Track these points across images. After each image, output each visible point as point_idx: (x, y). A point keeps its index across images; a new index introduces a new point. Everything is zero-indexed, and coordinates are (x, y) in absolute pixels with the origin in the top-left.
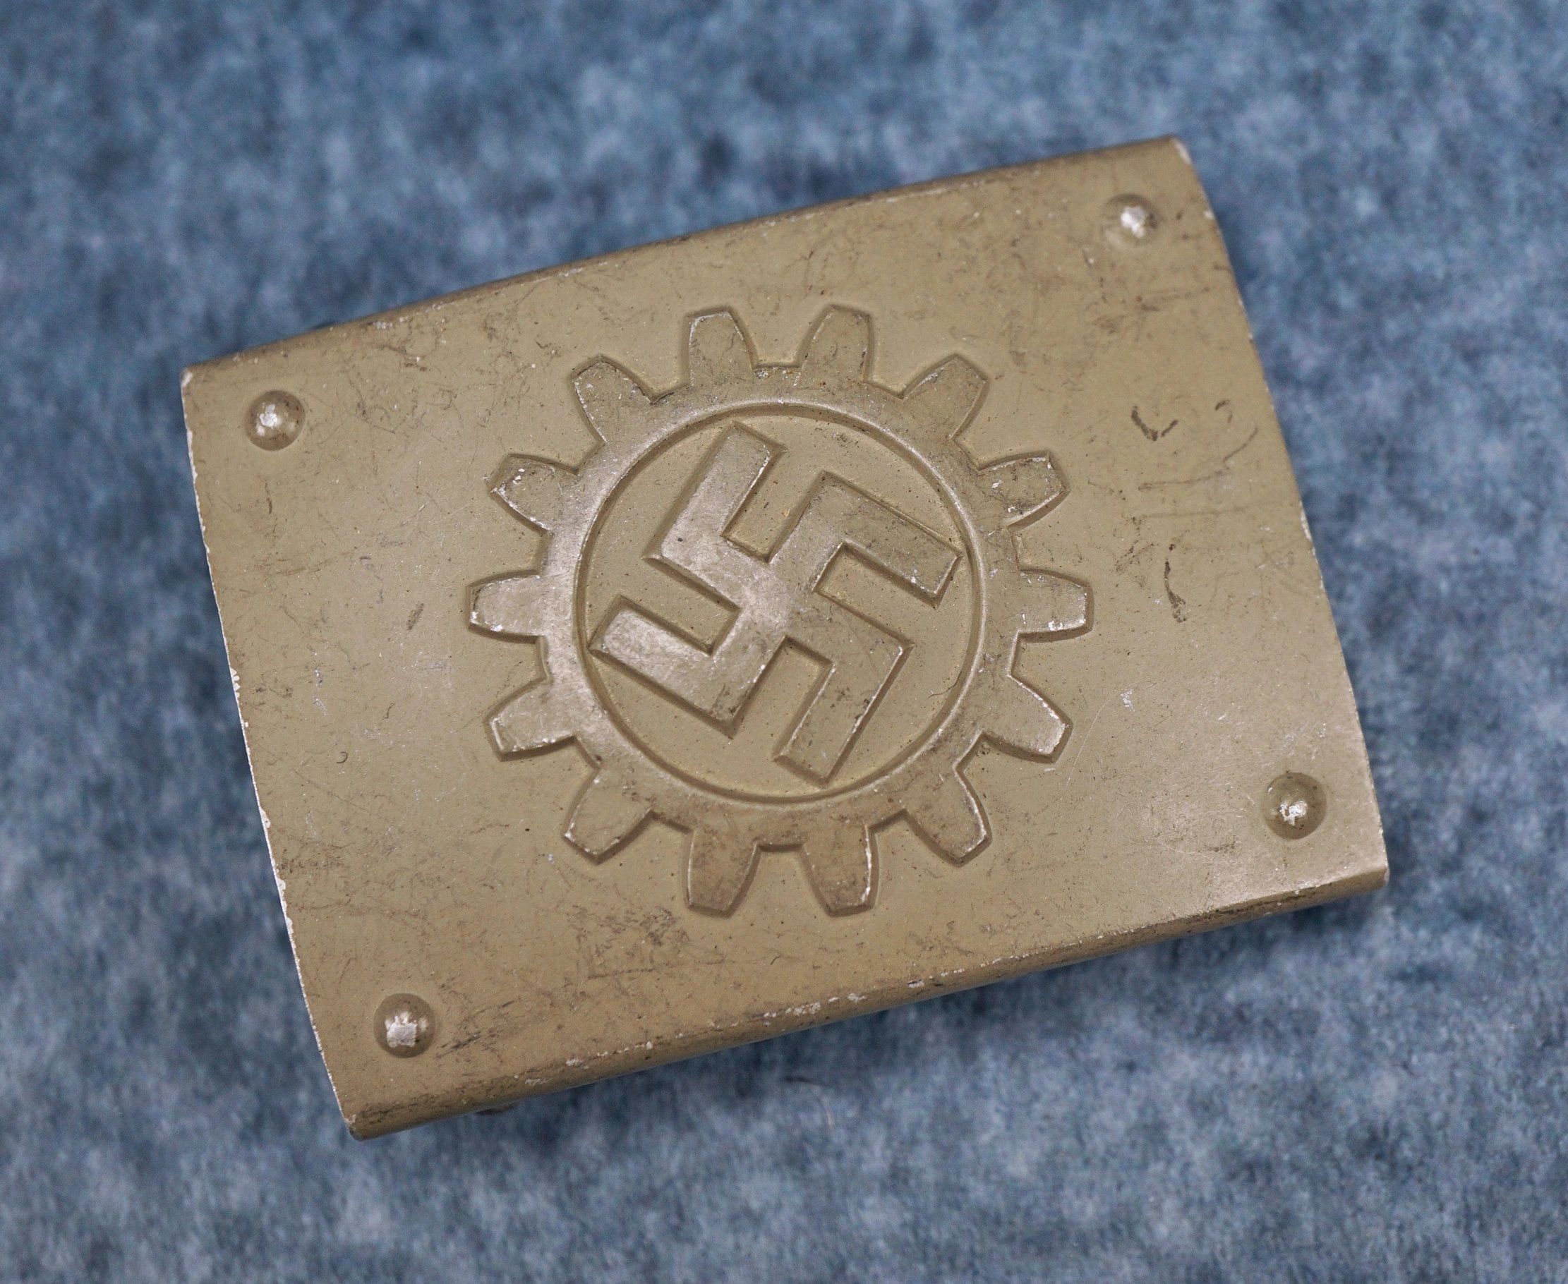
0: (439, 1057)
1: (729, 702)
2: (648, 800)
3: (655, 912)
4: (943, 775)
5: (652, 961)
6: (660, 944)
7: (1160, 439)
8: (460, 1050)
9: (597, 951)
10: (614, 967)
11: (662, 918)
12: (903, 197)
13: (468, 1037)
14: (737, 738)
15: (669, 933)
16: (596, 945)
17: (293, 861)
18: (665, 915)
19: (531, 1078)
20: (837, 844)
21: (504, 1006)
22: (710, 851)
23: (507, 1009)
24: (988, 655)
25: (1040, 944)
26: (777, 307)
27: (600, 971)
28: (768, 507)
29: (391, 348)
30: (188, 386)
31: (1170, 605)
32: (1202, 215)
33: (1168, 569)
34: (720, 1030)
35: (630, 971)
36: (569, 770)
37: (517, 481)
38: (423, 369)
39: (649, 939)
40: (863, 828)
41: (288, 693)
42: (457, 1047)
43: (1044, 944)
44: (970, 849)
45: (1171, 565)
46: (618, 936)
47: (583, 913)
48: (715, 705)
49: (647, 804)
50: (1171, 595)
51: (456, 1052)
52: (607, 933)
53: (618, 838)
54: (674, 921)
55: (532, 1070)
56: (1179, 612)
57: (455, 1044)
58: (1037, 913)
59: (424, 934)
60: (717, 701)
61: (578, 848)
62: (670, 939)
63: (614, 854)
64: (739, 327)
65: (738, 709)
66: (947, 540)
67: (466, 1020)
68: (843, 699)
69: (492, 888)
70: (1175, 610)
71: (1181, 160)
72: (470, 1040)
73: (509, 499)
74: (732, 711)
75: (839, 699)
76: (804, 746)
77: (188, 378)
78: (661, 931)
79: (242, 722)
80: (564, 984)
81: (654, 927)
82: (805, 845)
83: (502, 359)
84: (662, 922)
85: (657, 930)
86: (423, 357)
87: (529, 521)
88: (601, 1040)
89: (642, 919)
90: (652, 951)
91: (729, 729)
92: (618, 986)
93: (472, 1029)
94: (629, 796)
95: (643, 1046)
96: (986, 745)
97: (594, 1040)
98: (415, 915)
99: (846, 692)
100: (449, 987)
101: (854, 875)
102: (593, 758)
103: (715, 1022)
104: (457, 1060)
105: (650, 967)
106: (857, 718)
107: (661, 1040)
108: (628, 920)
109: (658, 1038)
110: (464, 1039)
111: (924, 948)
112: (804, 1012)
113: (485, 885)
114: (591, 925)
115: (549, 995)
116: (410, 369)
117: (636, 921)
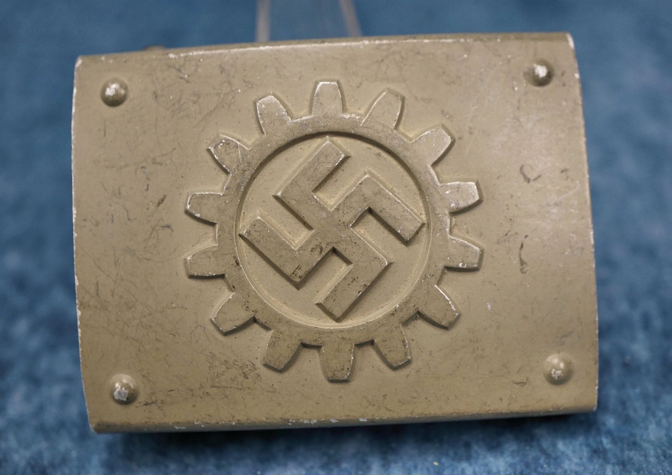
0: (137, 407)
1: (300, 273)
2: (254, 311)
3: (248, 363)
4: (395, 327)
5: (242, 385)
6: (247, 378)
7: (531, 183)
8: (147, 407)
9: (217, 375)
10: (224, 384)
11: (250, 366)
12: (432, 41)
13: (151, 401)
14: (301, 291)
15: (252, 374)
16: (218, 373)
17: (86, 303)
18: (252, 365)
19: (177, 426)
20: (338, 350)
21: (170, 391)
22: (278, 341)
23: (172, 393)
24: (427, 275)
25: (425, 413)
26: (361, 84)
27: (217, 385)
28: (337, 181)
29: (175, 68)
30: (79, 67)
31: (519, 265)
32: (573, 76)
33: (522, 246)
34: (267, 423)
35: (231, 388)
36: (220, 289)
37: (220, 146)
38: (188, 82)
39: (243, 375)
40: (352, 345)
41: (97, 224)
42: (146, 405)
43: (427, 413)
44: (400, 364)
45: (524, 246)
46: (228, 370)
47: (214, 356)
48: (293, 273)
49: (253, 313)
50: (521, 260)
51: (145, 407)
52: (224, 368)
53: (236, 326)
54: (255, 369)
55: (178, 423)
56: (523, 268)
57: (145, 403)
58: (426, 398)
59: (139, 350)
60: (295, 271)
61: (217, 327)
62: (252, 377)
63: (233, 333)
64: (340, 90)
65: (303, 277)
66: (419, 214)
67: (152, 393)
68: (354, 282)
69: (174, 336)
70: (522, 267)
71: (569, 46)
72: (152, 403)
73: (215, 154)
74: (300, 277)
75: (352, 282)
76: (331, 301)
77: (79, 62)
78: (249, 372)
79: (74, 233)
80: (199, 387)
81: (247, 370)
82: (323, 347)
83: (226, 84)
84: (250, 368)
85: (247, 372)
86: (189, 76)
87: (223, 167)
88: (212, 416)
89: (240, 365)
90: (243, 381)
91: (298, 286)
92: (224, 393)
93: (154, 398)
94: (245, 308)
95: (231, 423)
96: (418, 316)
97: (209, 415)
98: (137, 341)
99: (356, 279)
100: (146, 377)
101: (343, 366)
102: (231, 286)
103: (266, 419)
104: (145, 411)
105: (240, 387)
106: (359, 292)
107: (239, 422)
108: (234, 364)
109: (238, 420)
110: (149, 402)
111: (370, 405)
112: (309, 423)
113: (171, 334)
114: (217, 363)
115: (192, 390)
116: (181, 80)
117: (238, 365)
